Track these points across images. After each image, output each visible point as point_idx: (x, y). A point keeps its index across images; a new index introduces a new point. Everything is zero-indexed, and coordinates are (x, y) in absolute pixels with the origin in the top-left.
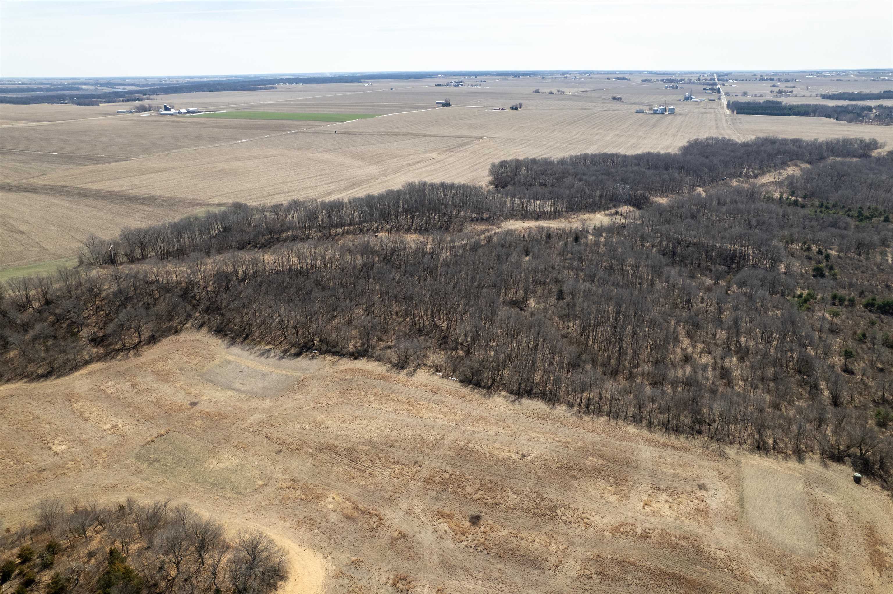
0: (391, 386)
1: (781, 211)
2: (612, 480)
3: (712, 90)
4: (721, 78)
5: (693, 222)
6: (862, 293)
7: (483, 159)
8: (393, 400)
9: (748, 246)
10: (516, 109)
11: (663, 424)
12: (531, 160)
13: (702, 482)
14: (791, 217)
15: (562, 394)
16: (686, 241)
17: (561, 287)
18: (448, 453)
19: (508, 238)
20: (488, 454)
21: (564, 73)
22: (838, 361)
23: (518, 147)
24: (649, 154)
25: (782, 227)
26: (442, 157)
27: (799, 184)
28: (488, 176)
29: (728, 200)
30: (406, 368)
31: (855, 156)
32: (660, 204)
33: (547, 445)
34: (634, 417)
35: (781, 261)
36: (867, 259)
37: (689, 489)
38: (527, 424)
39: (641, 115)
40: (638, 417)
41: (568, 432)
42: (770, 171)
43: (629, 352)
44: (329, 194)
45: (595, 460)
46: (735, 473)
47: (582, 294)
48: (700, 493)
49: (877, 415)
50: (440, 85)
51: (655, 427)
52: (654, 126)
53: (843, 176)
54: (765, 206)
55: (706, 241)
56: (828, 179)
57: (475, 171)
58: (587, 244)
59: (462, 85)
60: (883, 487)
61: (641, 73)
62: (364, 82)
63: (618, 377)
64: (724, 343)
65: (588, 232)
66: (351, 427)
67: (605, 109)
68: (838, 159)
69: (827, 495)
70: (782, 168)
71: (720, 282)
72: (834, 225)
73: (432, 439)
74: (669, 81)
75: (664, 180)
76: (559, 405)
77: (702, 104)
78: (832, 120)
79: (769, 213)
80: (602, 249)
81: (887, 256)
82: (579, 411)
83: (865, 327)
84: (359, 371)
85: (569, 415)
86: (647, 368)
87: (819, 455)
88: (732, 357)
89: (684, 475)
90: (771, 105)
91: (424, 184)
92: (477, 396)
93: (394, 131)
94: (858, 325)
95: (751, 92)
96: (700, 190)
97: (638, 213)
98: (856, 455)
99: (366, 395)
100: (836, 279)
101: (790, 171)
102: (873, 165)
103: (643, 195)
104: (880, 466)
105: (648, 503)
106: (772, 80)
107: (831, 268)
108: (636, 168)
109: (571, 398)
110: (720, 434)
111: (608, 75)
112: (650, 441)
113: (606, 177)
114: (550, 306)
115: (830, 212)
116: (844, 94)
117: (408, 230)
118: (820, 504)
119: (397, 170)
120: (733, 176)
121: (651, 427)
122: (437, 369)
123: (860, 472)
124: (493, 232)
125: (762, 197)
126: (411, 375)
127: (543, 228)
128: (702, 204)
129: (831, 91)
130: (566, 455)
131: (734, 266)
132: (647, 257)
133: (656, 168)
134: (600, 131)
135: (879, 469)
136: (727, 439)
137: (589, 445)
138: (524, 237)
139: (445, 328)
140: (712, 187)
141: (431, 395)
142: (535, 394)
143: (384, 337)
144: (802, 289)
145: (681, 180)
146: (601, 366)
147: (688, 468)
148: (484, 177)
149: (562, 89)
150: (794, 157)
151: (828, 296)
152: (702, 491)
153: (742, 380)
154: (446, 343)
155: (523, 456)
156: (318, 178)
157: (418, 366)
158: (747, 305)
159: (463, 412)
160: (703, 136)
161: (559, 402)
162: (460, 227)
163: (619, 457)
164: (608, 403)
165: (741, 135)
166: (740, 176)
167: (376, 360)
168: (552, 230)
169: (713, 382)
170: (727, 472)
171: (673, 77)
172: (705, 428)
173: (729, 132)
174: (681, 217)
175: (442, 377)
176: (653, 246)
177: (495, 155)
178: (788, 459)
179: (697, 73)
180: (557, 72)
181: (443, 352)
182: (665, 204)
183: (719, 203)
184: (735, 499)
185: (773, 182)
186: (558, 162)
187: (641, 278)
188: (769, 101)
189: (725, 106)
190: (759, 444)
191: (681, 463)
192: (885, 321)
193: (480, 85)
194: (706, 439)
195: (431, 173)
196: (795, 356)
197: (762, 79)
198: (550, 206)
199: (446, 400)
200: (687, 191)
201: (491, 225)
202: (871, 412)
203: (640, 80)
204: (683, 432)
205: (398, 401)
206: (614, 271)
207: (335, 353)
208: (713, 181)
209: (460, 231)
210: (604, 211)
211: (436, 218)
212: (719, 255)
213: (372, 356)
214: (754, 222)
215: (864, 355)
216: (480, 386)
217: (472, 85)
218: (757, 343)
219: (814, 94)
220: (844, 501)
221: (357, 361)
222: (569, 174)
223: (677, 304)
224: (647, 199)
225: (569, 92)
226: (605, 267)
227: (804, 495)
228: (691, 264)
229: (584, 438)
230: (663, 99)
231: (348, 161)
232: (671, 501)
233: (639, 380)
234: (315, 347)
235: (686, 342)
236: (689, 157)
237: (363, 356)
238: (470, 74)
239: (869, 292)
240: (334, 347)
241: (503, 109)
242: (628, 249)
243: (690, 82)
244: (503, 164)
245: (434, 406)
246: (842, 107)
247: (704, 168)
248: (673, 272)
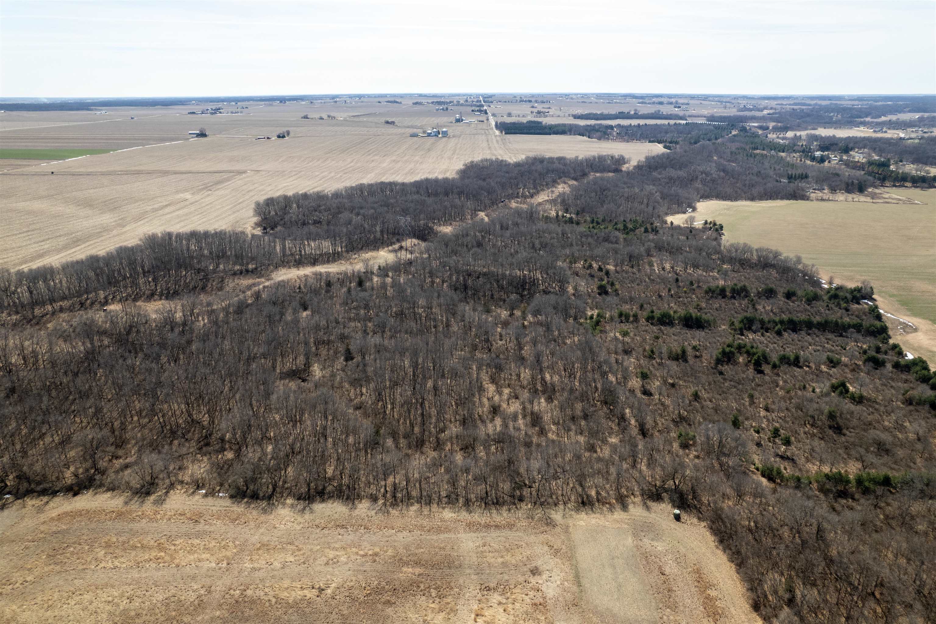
0: (131, 525)
1: (559, 230)
2: (434, 593)
3: (480, 111)
4: (486, 99)
5: (479, 251)
6: (642, 307)
7: (247, 197)
8: (134, 548)
9: (536, 270)
10: (284, 137)
11: (482, 499)
12: (302, 195)
13: (533, 565)
14: (569, 235)
15: (362, 485)
16: (475, 272)
17: (348, 346)
18: (218, 613)
19: (281, 290)
20: (274, 600)
21: (333, 97)
22: (635, 383)
23: (289, 180)
24: (427, 180)
25: (563, 247)
26: (197, 197)
27: (570, 201)
28: (254, 216)
29: (510, 222)
30: (154, 493)
31: (610, 171)
32: (445, 235)
33: (350, 565)
34: (448, 496)
35: (568, 283)
36: (639, 270)
37: (521, 579)
38: (323, 540)
39: (415, 138)
40: (453, 496)
41: (374, 538)
42: (543, 190)
43: (432, 413)
44: (41, 256)
45: (410, 570)
46: (566, 542)
47: (373, 350)
48: (534, 580)
49: (679, 437)
50: (194, 113)
51: (473, 504)
52: (429, 150)
53: (604, 190)
54: (545, 226)
55: (495, 270)
56: (593, 194)
57: (238, 211)
58: (373, 289)
59: (220, 113)
60: (699, 519)
61: (411, 96)
62: (96, 110)
63: (425, 449)
64: (529, 384)
65: (372, 273)
66: (63, 613)
67: (379, 134)
68: (598, 175)
69: (655, 544)
70: (553, 186)
71: (515, 312)
72: (606, 239)
73: (192, 596)
74: (439, 103)
75: (446, 207)
76: (360, 502)
77: (473, 126)
78: (585, 138)
79: (550, 233)
80: (390, 292)
81: (654, 266)
82: (385, 504)
83: (651, 342)
84: (79, 513)
85: (373, 512)
86: (454, 429)
87: (640, 497)
88: (540, 398)
89: (514, 562)
90: (534, 125)
91: (170, 235)
92: (255, 513)
93: (136, 168)
94: (644, 340)
95: (514, 112)
96: (482, 214)
97: (423, 245)
98: (672, 489)
99: (91, 550)
100: (618, 294)
101: (561, 188)
102: (625, 179)
103: (426, 225)
104: (693, 496)
105: (479, 612)
106: (530, 101)
107: (612, 284)
108: (416, 197)
109: (373, 490)
110: (542, 495)
111: (379, 99)
112: (471, 526)
113: (386, 208)
114: (338, 370)
115: (602, 227)
116: (590, 114)
117: (151, 297)
118: (651, 556)
119: (139, 218)
120: (511, 197)
121: (469, 506)
122: (198, 485)
123: (679, 508)
124: (261, 287)
125: (541, 217)
126: (160, 501)
127: (321, 274)
128: (486, 230)
129: (580, 111)
130: (374, 574)
131: (526, 293)
132: (439, 296)
133: (436, 194)
134: (376, 158)
135: (692, 499)
136: (550, 500)
137: (401, 551)
138: (300, 288)
139: (205, 423)
140: (492, 210)
141: (192, 526)
142: (329, 493)
143: (120, 452)
144: (592, 309)
145: (463, 206)
146: (404, 437)
147: (517, 550)
148: (249, 218)
149: (332, 114)
150: (562, 175)
151: (616, 313)
152: (536, 577)
153: (554, 424)
154: (207, 444)
155: (321, 590)
156: (22, 235)
157: (172, 486)
158: (545, 335)
159: (237, 543)
160: (478, 157)
161: (359, 497)
162: (220, 285)
163: (438, 557)
164: (417, 485)
165: (512, 155)
166: (518, 197)
167: (108, 490)
168: (332, 275)
169: (526, 433)
170: (557, 544)
171: (443, 100)
172: (526, 492)
173: (501, 152)
174: (467, 246)
175: (206, 495)
176: (443, 282)
177: (260, 191)
178: (613, 510)
179: (464, 95)
180: (326, 97)
181: (205, 459)
182: (450, 234)
183: (502, 228)
184: (571, 577)
185: (548, 201)
186: (333, 195)
187: (435, 320)
188: (531, 122)
189: (494, 126)
190: (583, 499)
191: (508, 546)
192: (665, 332)
193: (241, 112)
194: (529, 506)
195: (184, 218)
196: (599, 386)
197: (522, 101)
198: (327, 246)
199: (212, 529)
200: (469, 217)
201: (258, 278)
202: (673, 434)
203: (410, 102)
204: (503, 504)
205: (143, 547)
206: (406, 317)
207: (44, 492)
208: (493, 203)
209: (221, 289)
210: (388, 247)
211: (187, 276)
212: (510, 283)
213: (101, 485)
214: (538, 246)
215: (656, 372)
216: (258, 498)
217: (232, 113)
218: (561, 376)
219: (567, 114)
220: (670, 546)
221: (77, 498)
222: (345, 209)
223: (476, 346)
224: (431, 229)
225: (340, 116)
226: (395, 313)
227: (635, 549)
228: (484, 296)
229: (395, 541)
230: (435, 120)
231: (70, 210)
232: (504, 601)
233: (448, 447)
234: (7, 490)
235: (491, 388)
236: (466, 181)
237: (87, 488)
238: (229, 100)
239: (647, 304)
240: (39, 483)
241: (268, 138)
242: (418, 289)
243: (458, 104)
244: (270, 202)
245: (197, 541)
246: (591, 125)
247: (483, 192)
248: (467, 309)
